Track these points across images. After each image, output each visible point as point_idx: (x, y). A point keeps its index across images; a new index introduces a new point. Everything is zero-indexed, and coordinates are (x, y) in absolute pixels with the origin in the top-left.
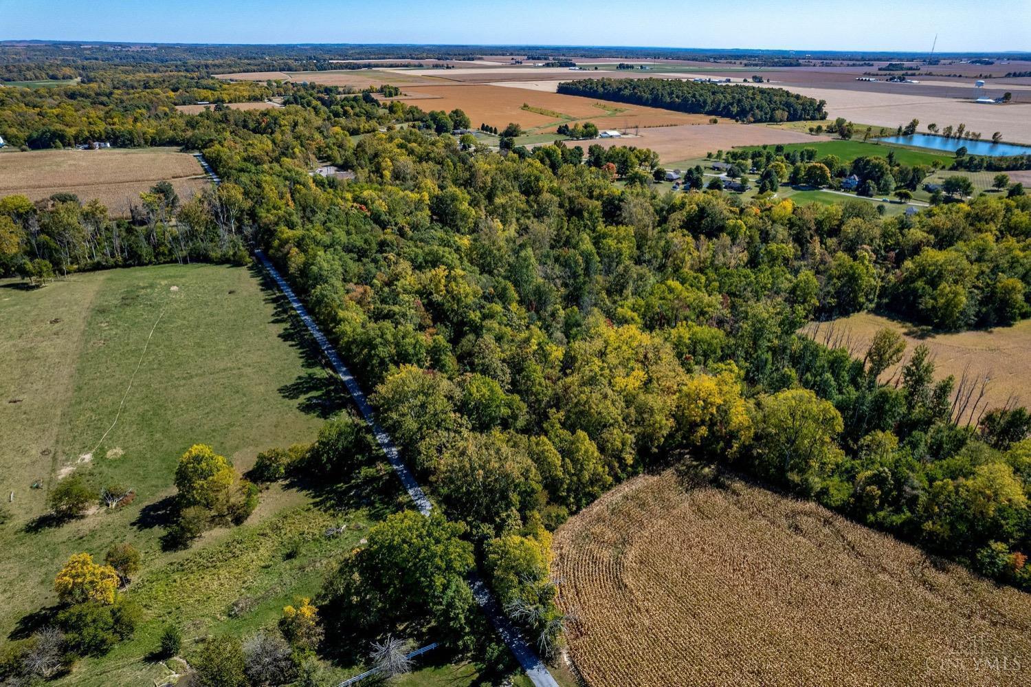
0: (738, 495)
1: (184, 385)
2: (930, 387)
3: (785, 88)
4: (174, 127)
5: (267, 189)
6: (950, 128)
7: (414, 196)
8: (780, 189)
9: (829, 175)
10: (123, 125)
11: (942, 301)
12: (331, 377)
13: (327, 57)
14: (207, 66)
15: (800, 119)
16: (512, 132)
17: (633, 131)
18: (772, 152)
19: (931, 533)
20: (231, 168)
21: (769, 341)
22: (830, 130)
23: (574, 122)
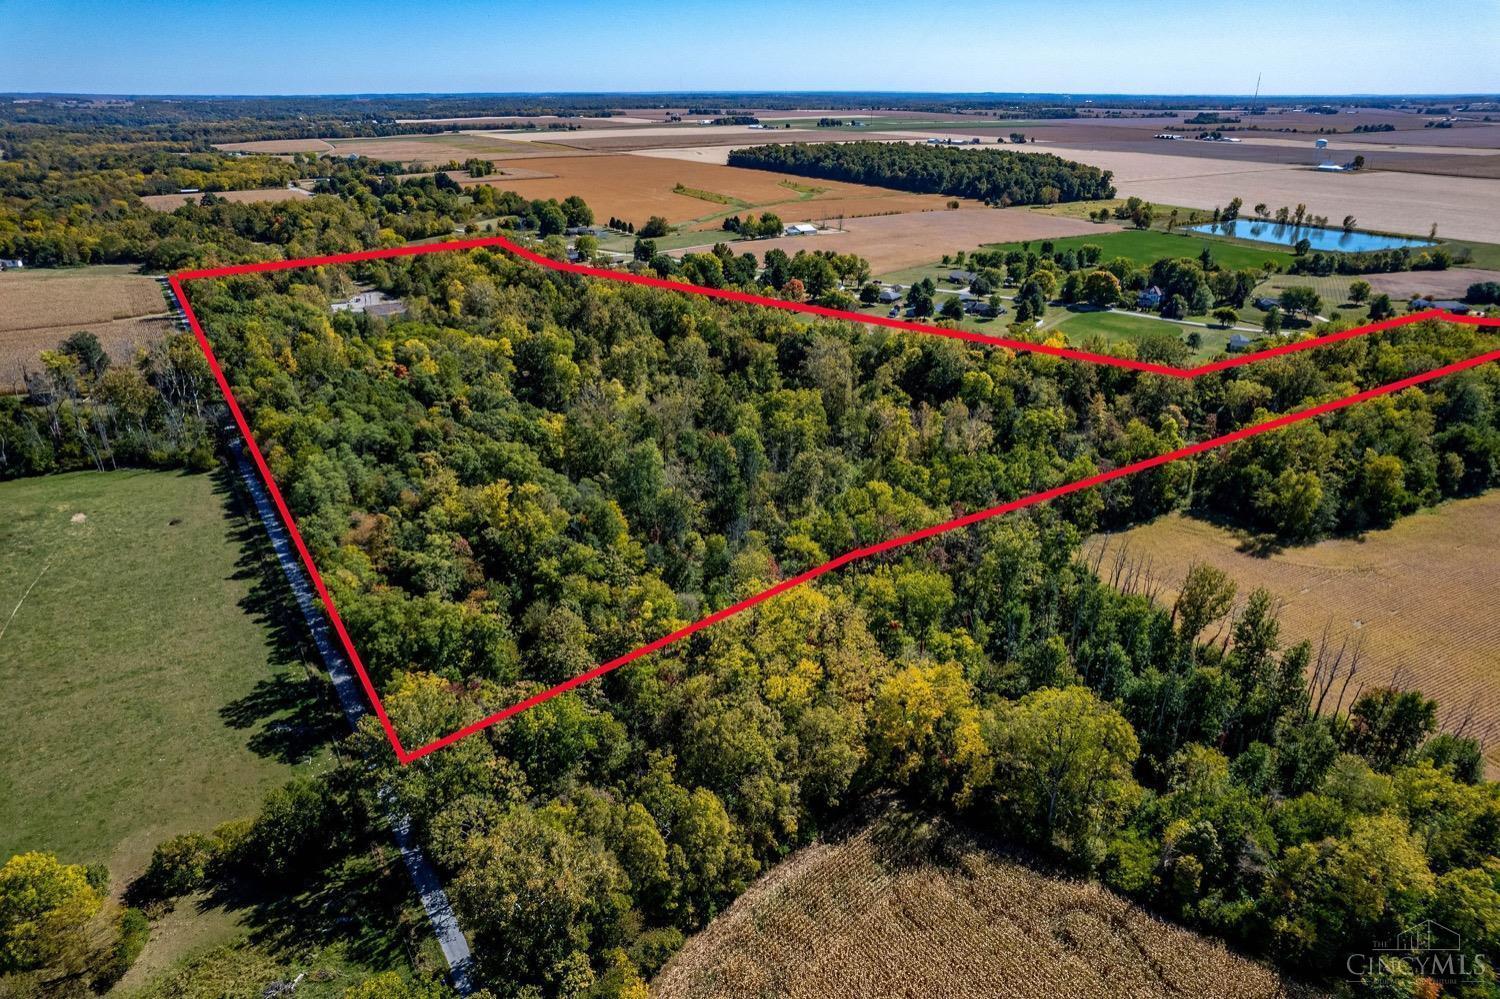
0: (972, 877)
1: (55, 707)
2: (1276, 657)
3: (1056, 152)
4: (130, 233)
5: (253, 343)
6: (1285, 211)
7: (489, 344)
8: (1048, 309)
9: (1119, 288)
10: (49, 231)
11: (1287, 495)
12: (314, 679)
13: (393, 114)
14: (206, 132)
15: (1077, 198)
16: (655, 229)
17: (835, 223)
18: (1036, 251)
19: (1287, 936)
20: (205, 304)
21: (1026, 582)
22: (1121, 215)
23: (748, 212)
